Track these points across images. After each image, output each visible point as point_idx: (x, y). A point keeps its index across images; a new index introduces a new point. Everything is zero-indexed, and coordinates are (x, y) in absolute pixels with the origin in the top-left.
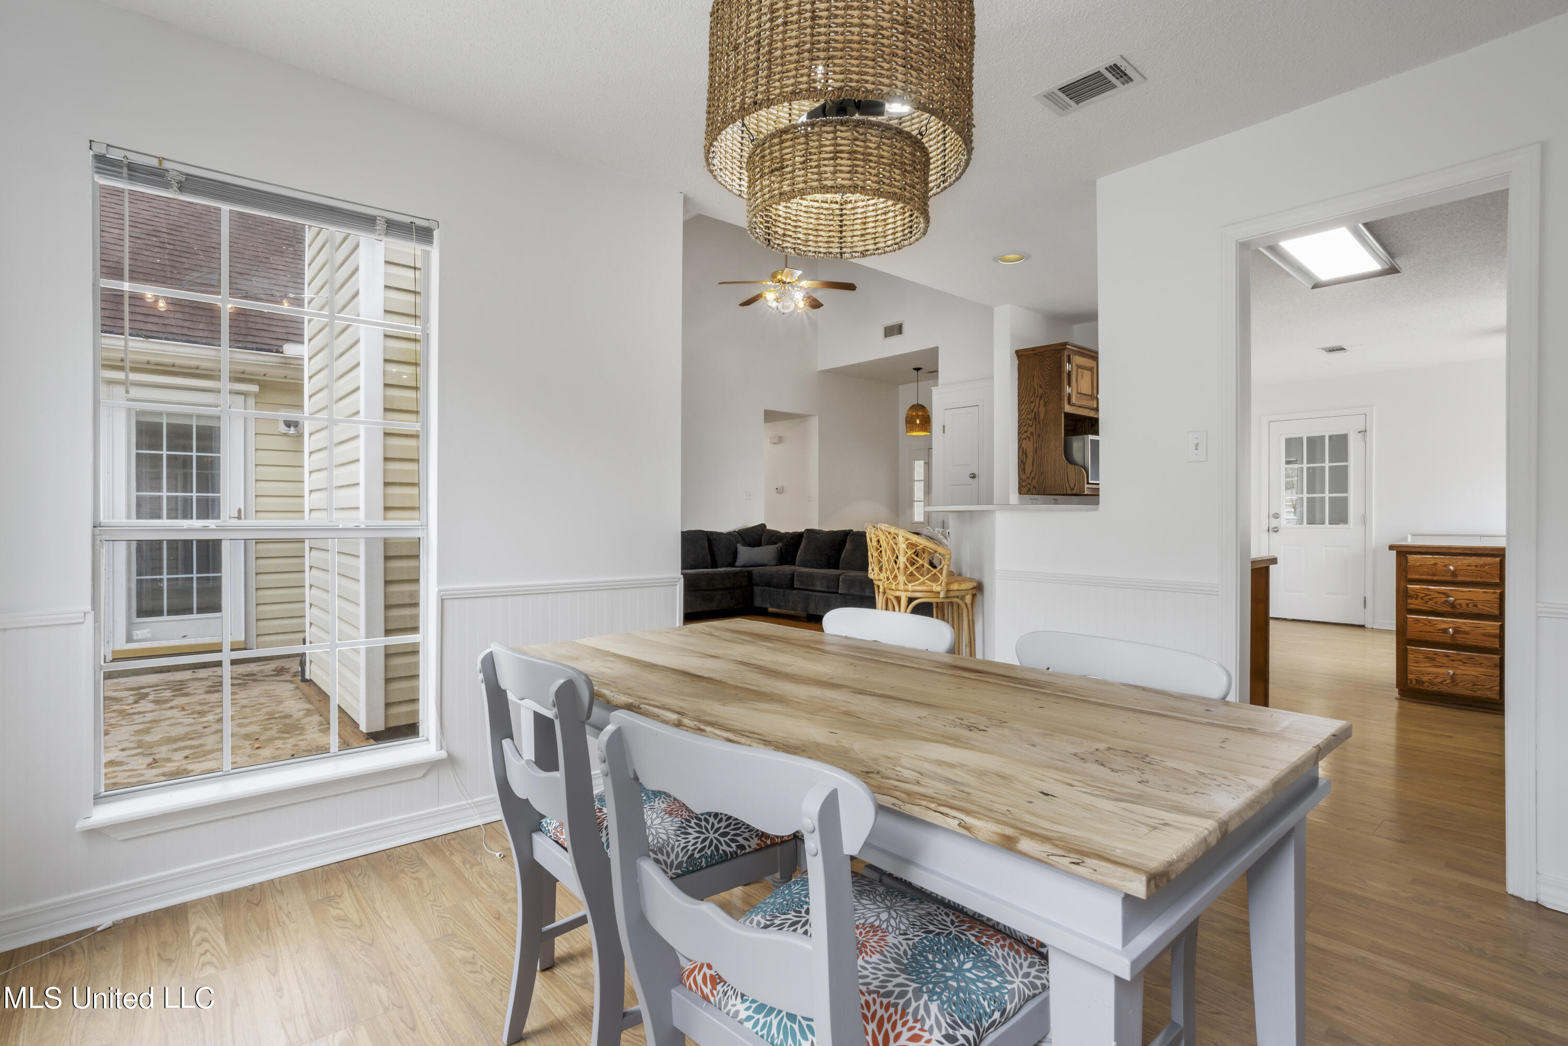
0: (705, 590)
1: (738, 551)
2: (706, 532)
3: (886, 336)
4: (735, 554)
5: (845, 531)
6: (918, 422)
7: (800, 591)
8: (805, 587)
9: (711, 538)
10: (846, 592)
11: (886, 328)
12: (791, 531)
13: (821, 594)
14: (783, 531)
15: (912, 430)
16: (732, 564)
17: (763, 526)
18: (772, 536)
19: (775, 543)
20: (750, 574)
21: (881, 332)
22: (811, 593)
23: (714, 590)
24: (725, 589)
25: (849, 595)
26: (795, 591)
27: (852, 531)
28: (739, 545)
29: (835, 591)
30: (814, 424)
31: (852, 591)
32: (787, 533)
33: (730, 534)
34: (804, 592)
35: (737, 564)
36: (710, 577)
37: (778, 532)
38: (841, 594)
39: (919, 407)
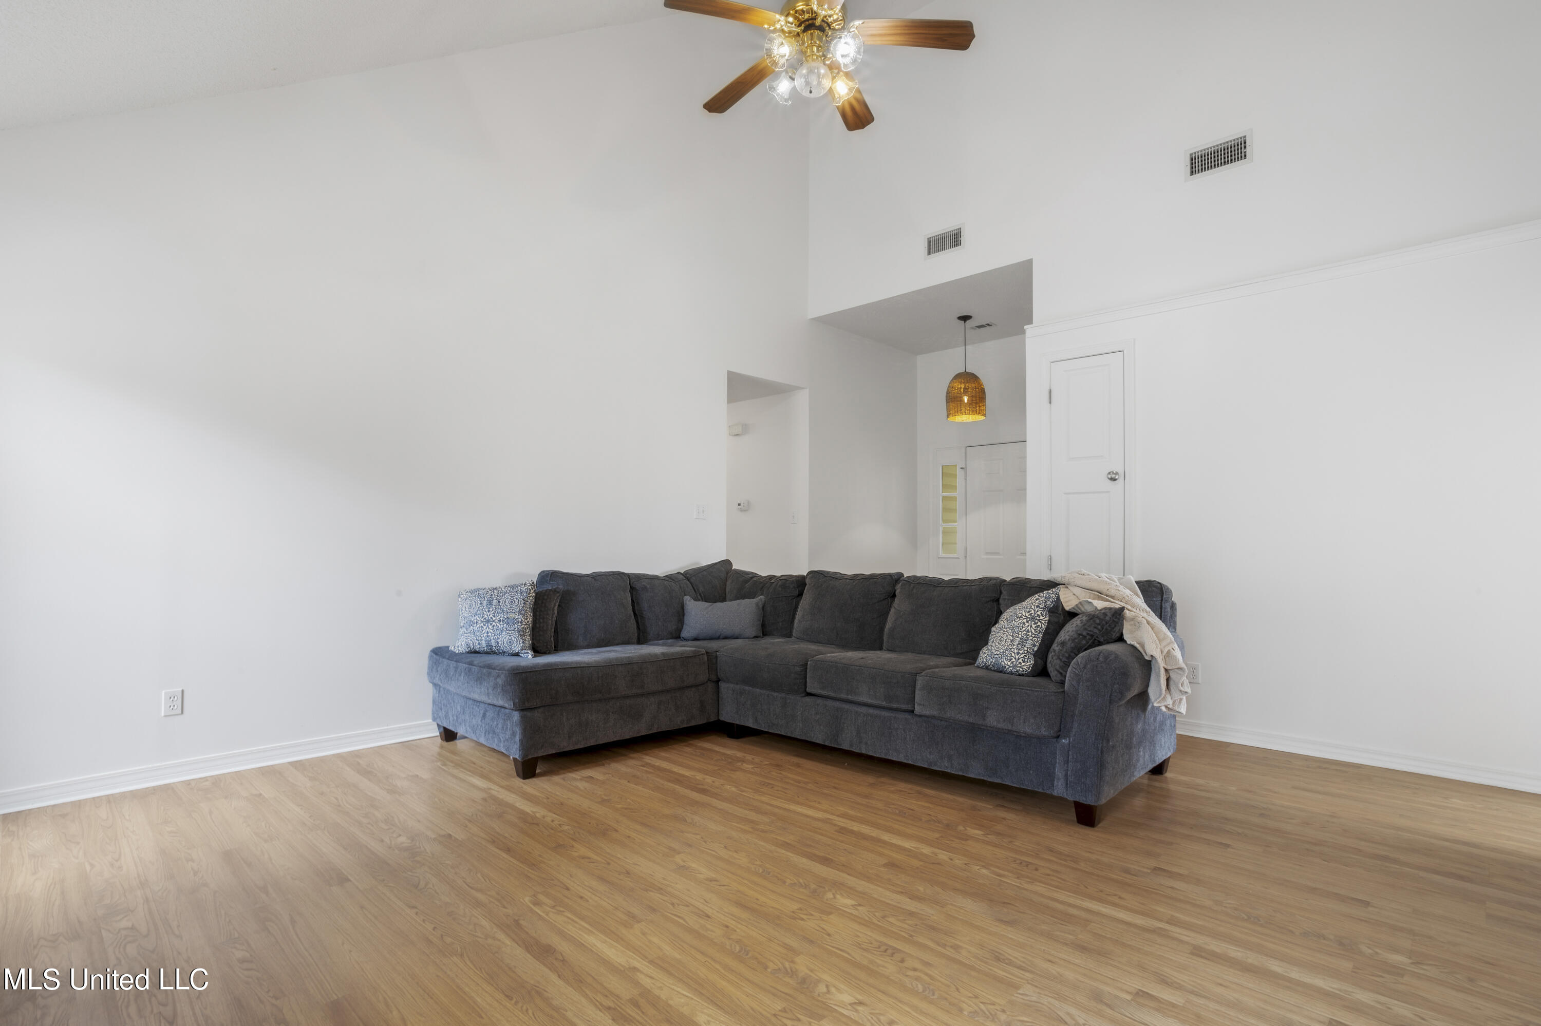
0: (626, 697)
1: (686, 608)
2: (629, 576)
3: (929, 253)
4: (681, 614)
5: (890, 575)
6: (966, 399)
7: (819, 701)
8: (831, 694)
9: (638, 586)
10: (935, 713)
11: (929, 242)
12: (778, 573)
13: (871, 711)
14: (764, 573)
15: (959, 412)
16: (676, 635)
17: (727, 563)
18: (746, 581)
19: (751, 595)
20: (712, 658)
21: (923, 247)
22: (846, 706)
23: (642, 695)
24: (668, 691)
25: (941, 719)
26: (808, 699)
27: (901, 575)
28: (687, 598)
29: (904, 707)
30: (802, 402)
31: (951, 713)
32: (771, 577)
33: (670, 578)
34: (830, 703)
35: (684, 634)
36: (635, 669)
37: (755, 575)
38: (920, 716)
39: (968, 378)
